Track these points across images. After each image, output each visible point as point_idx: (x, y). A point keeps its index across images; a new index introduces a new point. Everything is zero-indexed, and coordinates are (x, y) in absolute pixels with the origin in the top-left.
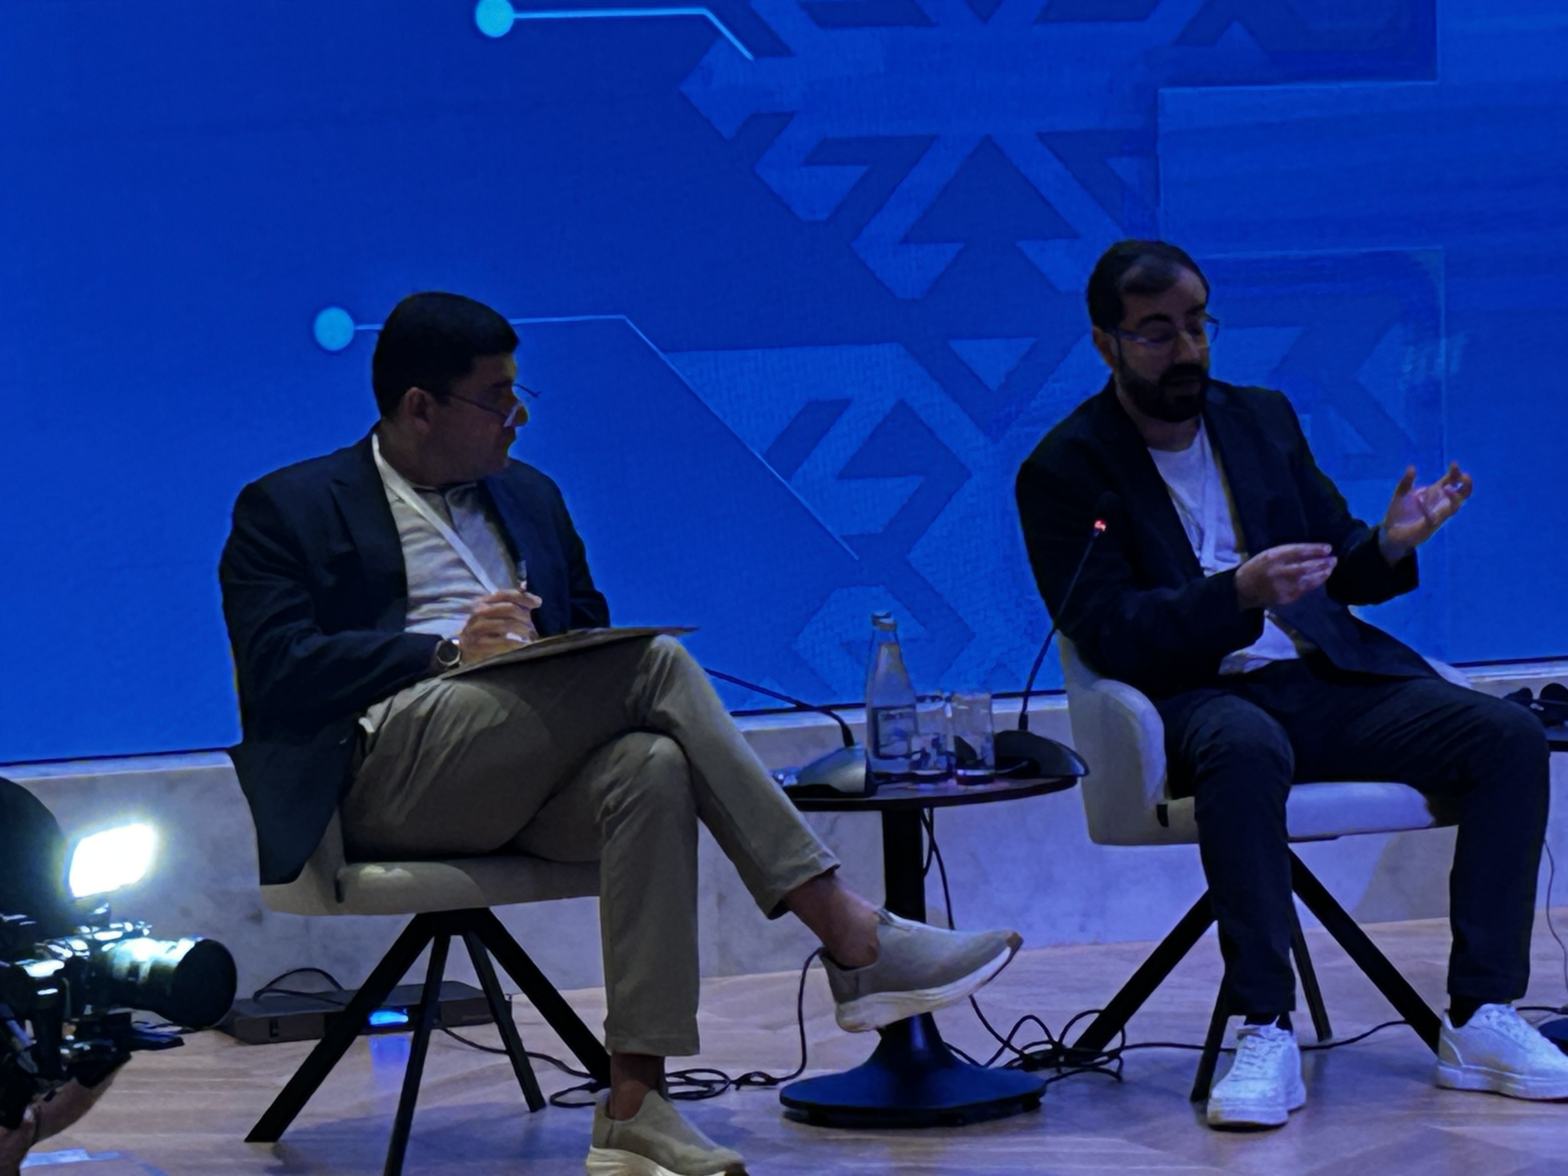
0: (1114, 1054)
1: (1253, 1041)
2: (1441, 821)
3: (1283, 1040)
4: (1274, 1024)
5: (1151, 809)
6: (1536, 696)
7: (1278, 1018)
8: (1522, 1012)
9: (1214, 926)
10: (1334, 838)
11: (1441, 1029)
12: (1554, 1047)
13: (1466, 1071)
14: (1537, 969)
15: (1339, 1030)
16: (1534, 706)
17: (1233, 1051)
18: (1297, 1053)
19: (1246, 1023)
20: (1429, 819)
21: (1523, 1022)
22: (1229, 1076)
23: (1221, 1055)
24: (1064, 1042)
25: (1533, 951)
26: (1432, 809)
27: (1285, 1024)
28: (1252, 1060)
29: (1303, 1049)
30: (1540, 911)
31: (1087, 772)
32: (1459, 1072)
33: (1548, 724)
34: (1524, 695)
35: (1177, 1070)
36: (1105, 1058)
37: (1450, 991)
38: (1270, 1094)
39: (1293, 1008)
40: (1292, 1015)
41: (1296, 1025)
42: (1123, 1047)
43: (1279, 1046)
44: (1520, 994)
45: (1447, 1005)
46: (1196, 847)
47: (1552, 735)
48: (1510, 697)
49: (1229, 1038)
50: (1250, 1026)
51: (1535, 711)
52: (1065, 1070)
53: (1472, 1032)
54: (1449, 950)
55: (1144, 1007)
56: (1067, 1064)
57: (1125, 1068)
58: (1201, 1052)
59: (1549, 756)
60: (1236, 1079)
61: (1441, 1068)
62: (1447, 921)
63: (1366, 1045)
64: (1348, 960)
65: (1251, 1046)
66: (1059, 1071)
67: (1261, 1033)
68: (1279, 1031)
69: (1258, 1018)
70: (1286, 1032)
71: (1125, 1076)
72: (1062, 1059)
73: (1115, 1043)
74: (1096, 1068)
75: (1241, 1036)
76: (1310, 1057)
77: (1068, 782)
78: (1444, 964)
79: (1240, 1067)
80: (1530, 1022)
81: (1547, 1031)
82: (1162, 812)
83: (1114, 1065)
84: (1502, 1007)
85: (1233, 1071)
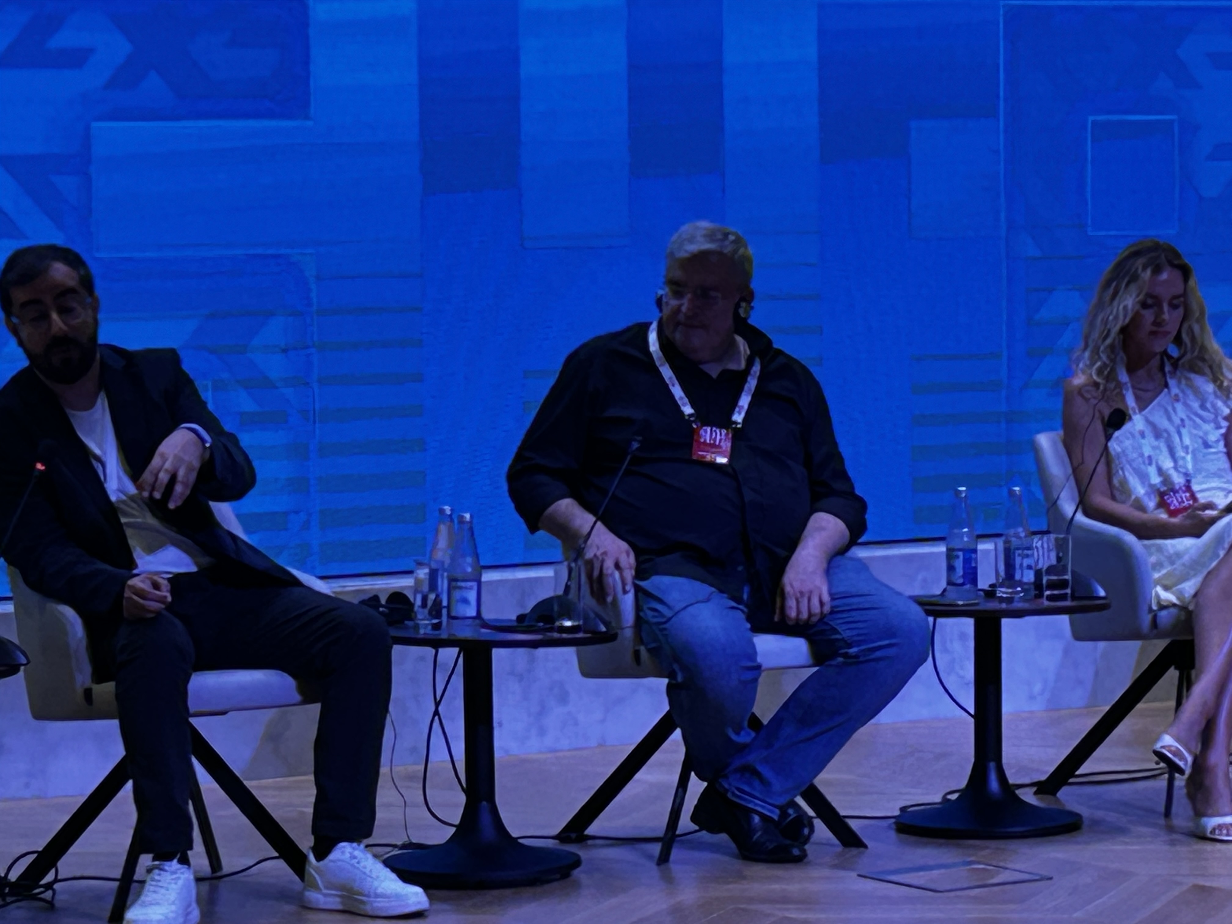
0: (49, 886)
1: (159, 875)
2: (307, 699)
3: (182, 873)
4: (175, 861)
5: (80, 691)
6: (383, 602)
7: (178, 856)
9: (130, 784)
10: (224, 713)
11: (307, 863)
12: (393, 876)
13: (325, 895)
15: (229, 864)
17: (142, 882)
18: (193, 884)
19: (154, 859)
20: (298, 698)
21: (369, 856)
22: (139, 902)
23: (134, 885)
24: (9, 877)
26: (301, 690)
27: (184, 861)
28: (157, 889)
31: (29, 662)
32: (320, 897)
34: (374, 600)
35: (99, 897)
36: (42, 889)
37: (315, 831)
38: (172, 915)
39: (191, 848)
40: (189, 853)
42: (56, 880)
43: (179, 878)
44: (369, 834)
45: (312, 844)
46: (116, 723)
50: (157, 863)
52: (9, 899)
53: (331, 864)
54: (313, 800)
55: (72, 850)
56: (11, 894)
57: (57, 897)
58: (117, 884)
59: (391, 648)
60: (144, 905)
61: (307, 894)
62: (312, 778)
63: (245, 876)
64: (235, 810)
65: (157, 877)
66: (4, 900)
67: (167, 868)
68: (179, 866)
69: (163, 856)
70: (186, 866)
71: (57, 904)
72: (7, 890)
73: (50, 877)
74: (35, 898)
75: (149, 871)
76: (205, 886)
77: (13, 670)
79: (148, 895)
80: (375, 856)
82: (88, 694)
83: (48, 895)
84: (355, 845)
85: (143, 898)
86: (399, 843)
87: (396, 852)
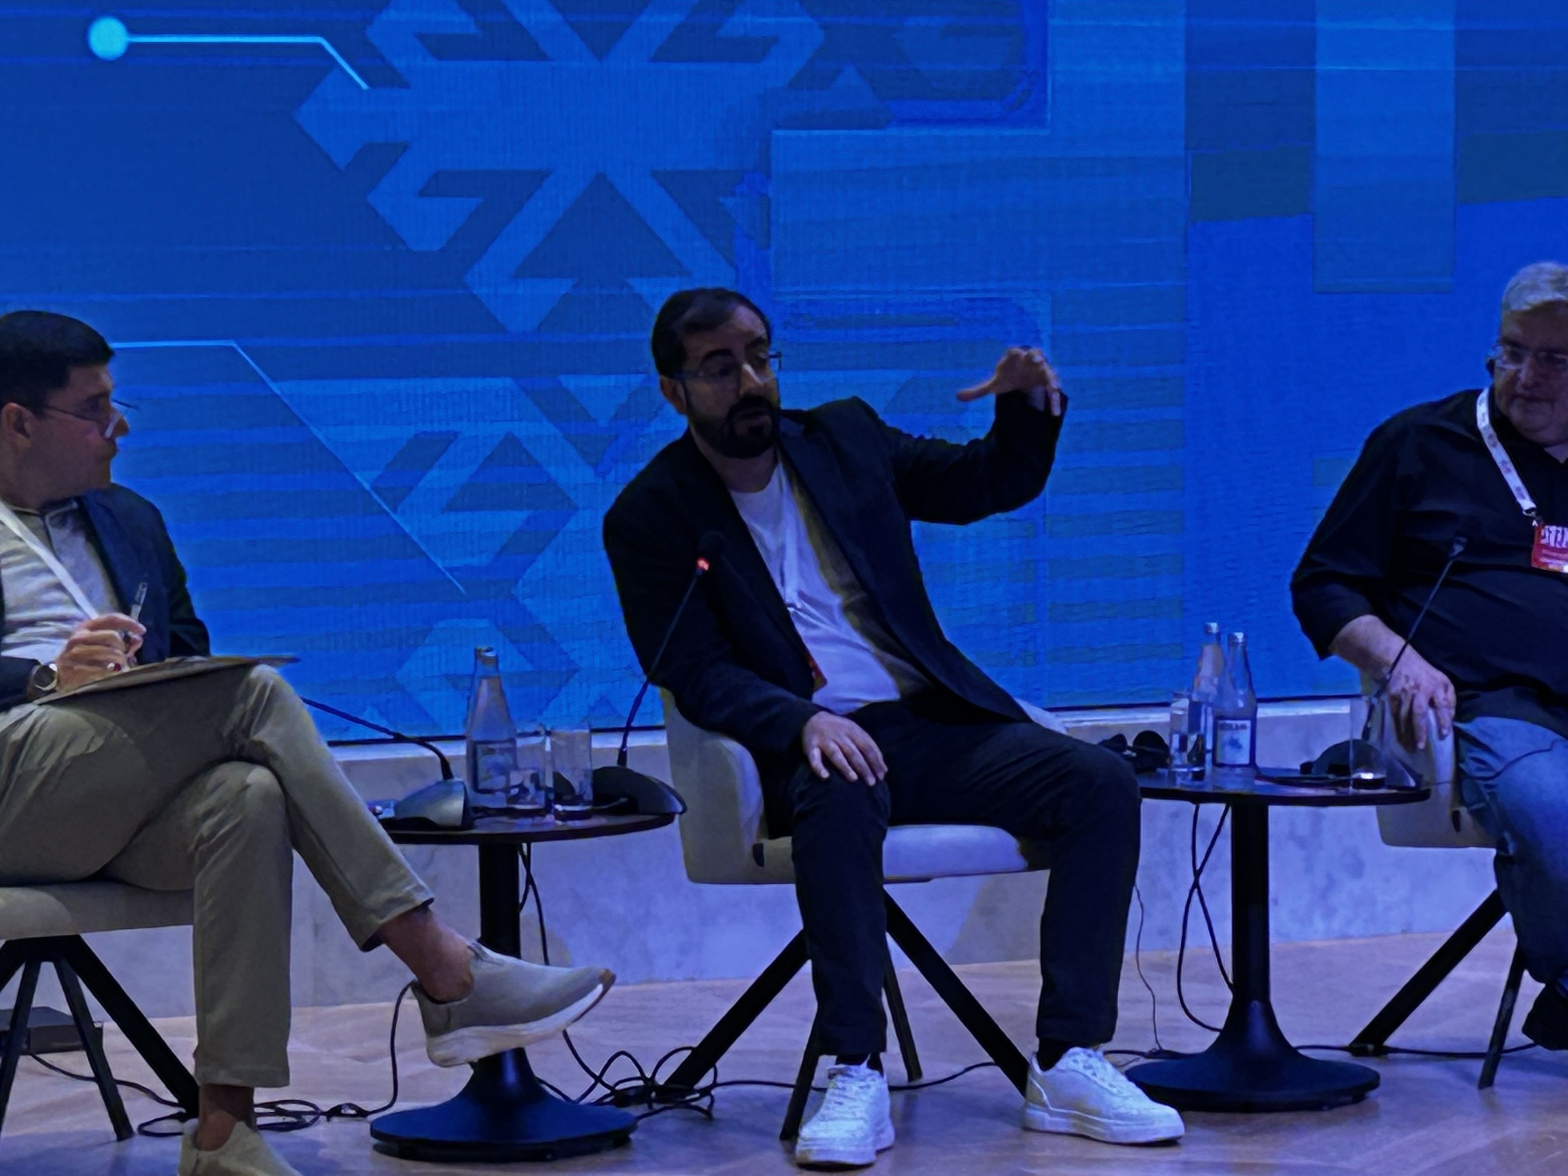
0: (706, 1092)
1: (843, 1081)
2: (1033, 866)
3: (873, 1080)
4: (864, 1065)
5: (748, 849)
6: (1130, 743)
7: (869, 1058)
8: (1110, 1056)
9: (808, 966)
10: (926, 880)
11: (1029, 1071)
12: (1139, 1092)
13: (1052, 1114)
14: (1124, 1014)
15: (930, 1070)
16: (1128, 752)
17: (824, 1090)
18: (887, 1092)
19: (837, 1063)
20: (1021, 862)
21: (1109, 1067)
22: (819, 1115)
23: (812, 1093)
24: (657, 1077)
25: (1121, 994)
26: (1025, 853)
27: (876, 1065)
28: (841, 1100)
29: (892, 1089)
30: (1128, 955)
31: (685, 810)
32: (1046, 1116)
33: (1138, 771)
34: (1119, 741)
35: (769, 1107)
36: (697, 1095)
37: (1038, 1034)
38: (859, 1134)
39: (883, 1048)
40: (882, 1055)
41: (885, 1064)
42: (715, 1085)
43: (868, 1087)
44: (1108, 1039)
45: (1037, 1049)
46: (792, 888)
47: (1143, 782)
48: (1104, 743)
49: (819, 1076)
50: (841, 1066)
51: (1128, 758)
52: (656, 1106)
53: (1058, 1075)
54: (1038, 992)
55: (736, 1046)
56: (657, 1101)
57: (716, 1105)
58: (791, 1090)
59: (1140, 802)
60: (824, 1119)
61: (1029, 1111)
62: (1037, 963)
63: (953, 1086)
64: (939, 1002)
65: (840, 1085)
66: (650, 1107)
67: (853, 1074)
68: (869, 1071)
69: (850, 1058)
70: (877, 1072)
71: (715, 1114)
72: (653, 1094)
73: (706, 1081)
74: (687, 1105)
75: (831, 1076)
76: (900, 1097)
77: (666, 819)
78: (1035, 1005)
79: (830, 1105)
80: (1116, 1066)
81: (1132, 1075)
82: (758, 853)
83: (705, 1102)
84: (1090, 1051)
85: (823, 1111)
86: (1146, 1050)
87: (1143, 1061)
